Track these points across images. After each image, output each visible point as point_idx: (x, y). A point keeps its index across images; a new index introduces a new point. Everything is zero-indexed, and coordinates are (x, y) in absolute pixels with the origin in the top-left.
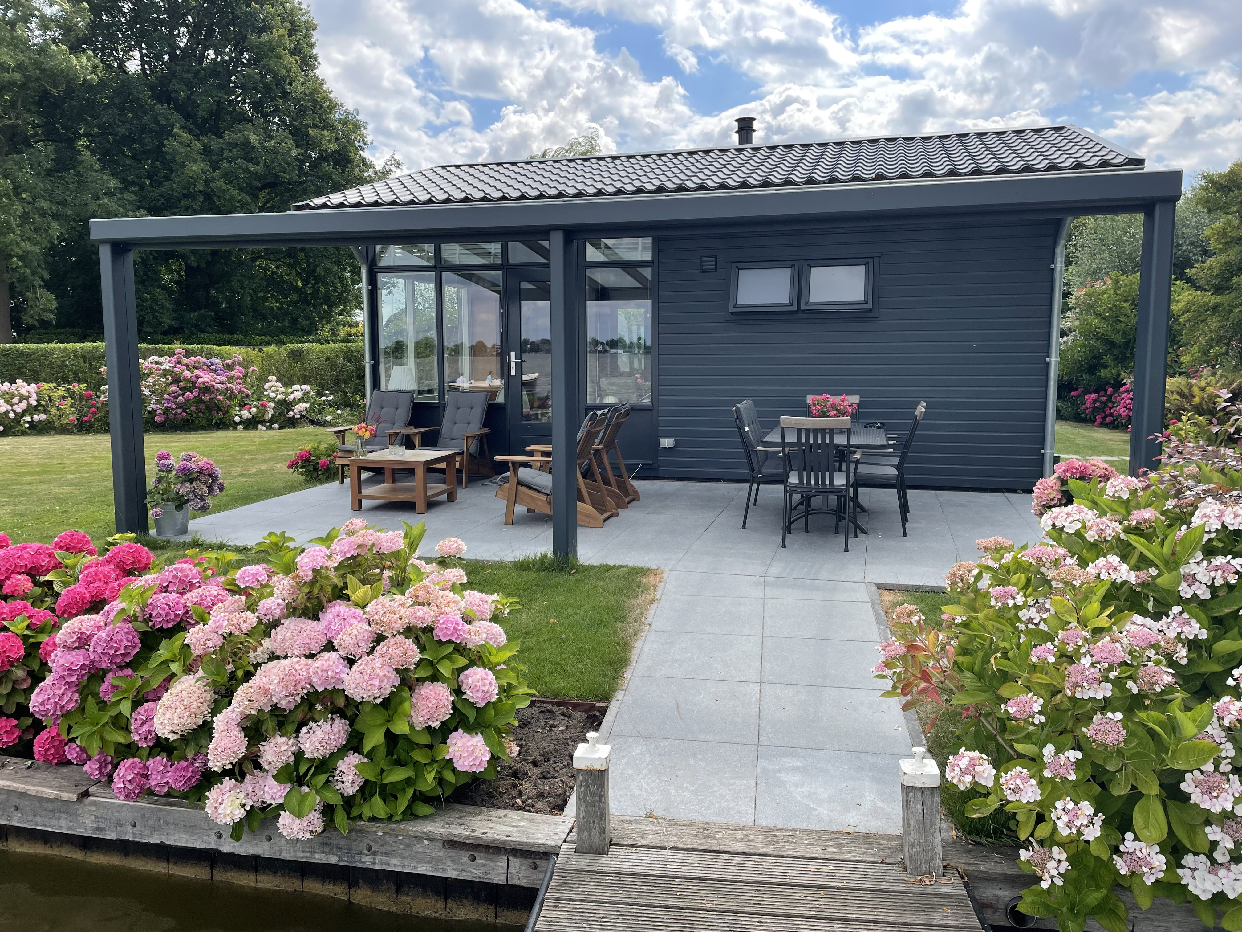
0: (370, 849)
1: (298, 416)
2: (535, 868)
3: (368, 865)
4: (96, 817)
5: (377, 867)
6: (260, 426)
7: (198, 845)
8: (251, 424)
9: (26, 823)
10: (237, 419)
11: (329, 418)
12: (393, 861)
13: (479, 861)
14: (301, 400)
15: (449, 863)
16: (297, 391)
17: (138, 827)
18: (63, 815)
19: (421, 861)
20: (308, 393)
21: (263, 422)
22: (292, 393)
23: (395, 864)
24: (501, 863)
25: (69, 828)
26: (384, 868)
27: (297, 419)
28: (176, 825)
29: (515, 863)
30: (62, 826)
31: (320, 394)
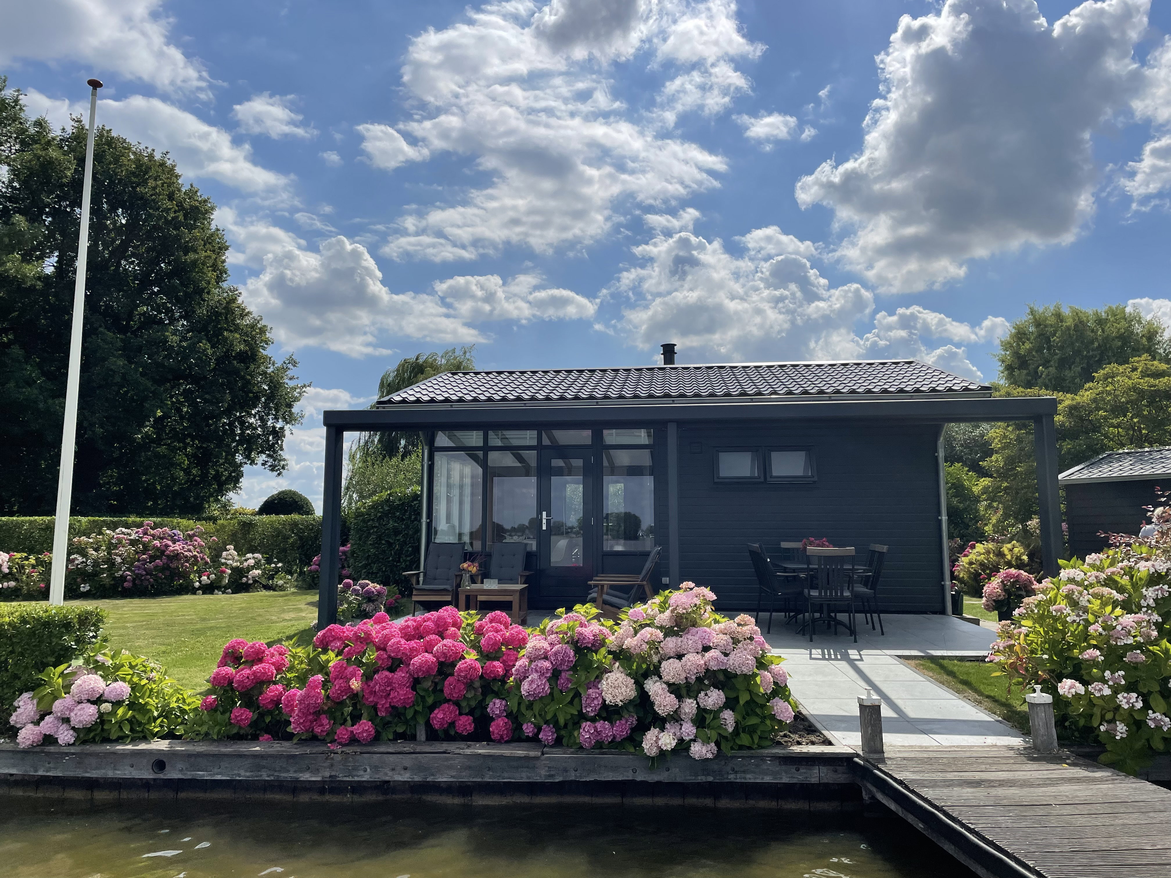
0: (733, 770)
1: (251, 582)
2: (836, 771)
3: (732, 780)
4: (549, 767)
5: (738, 781)
6: (216, 591)
7: (620, 778)
8: (209, 589)
9: (495, 778)
10: (197, 584)
11: (281, 582)
12: (748, 776)
13: (802, 771)
14: (253, 568)
15: (783, 774)
16: (251, 559)
17: (579, 771)
18: (525, 770)
19: (767, 774)
20: (260, 561)
21: (219, 588)
22: (246, 560)
23: (750, 778)
24: (816, 770)
25: (528, 778)
26: (743, 781)
27: (251, 584)
28: (606, 767)
29: (824, 770)
30: (523, 777)
31: (269, 561)
